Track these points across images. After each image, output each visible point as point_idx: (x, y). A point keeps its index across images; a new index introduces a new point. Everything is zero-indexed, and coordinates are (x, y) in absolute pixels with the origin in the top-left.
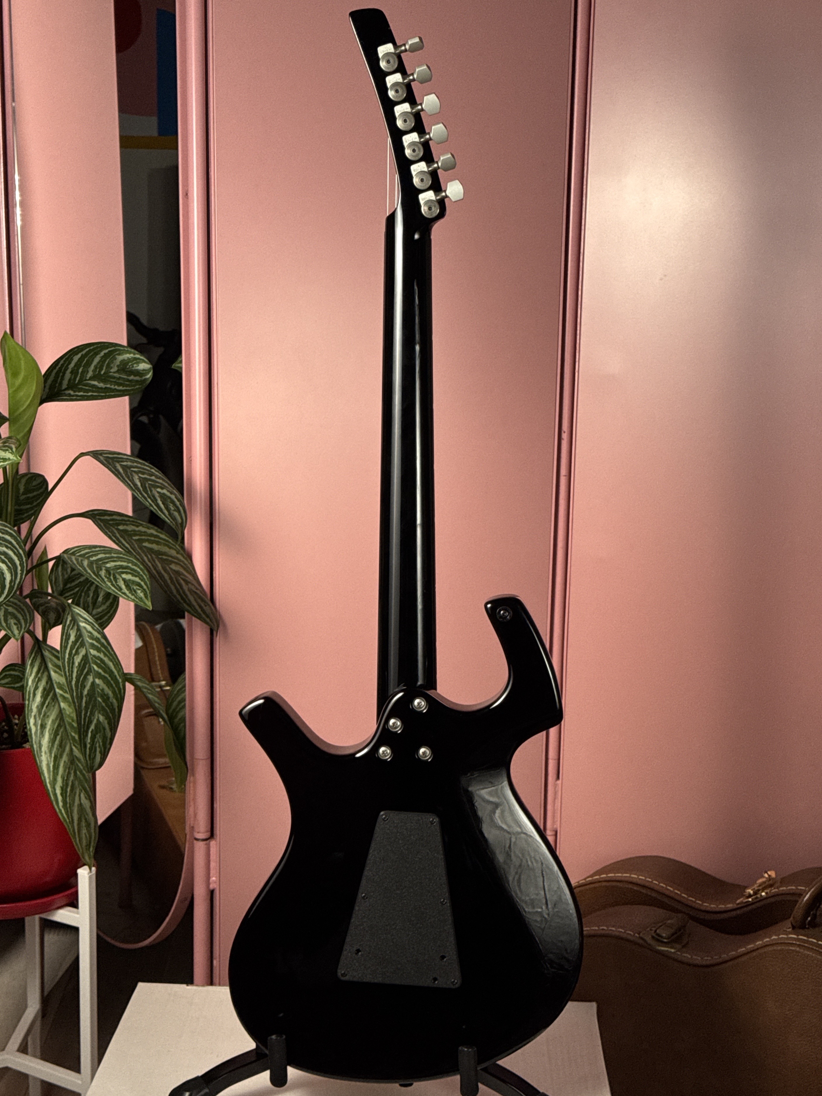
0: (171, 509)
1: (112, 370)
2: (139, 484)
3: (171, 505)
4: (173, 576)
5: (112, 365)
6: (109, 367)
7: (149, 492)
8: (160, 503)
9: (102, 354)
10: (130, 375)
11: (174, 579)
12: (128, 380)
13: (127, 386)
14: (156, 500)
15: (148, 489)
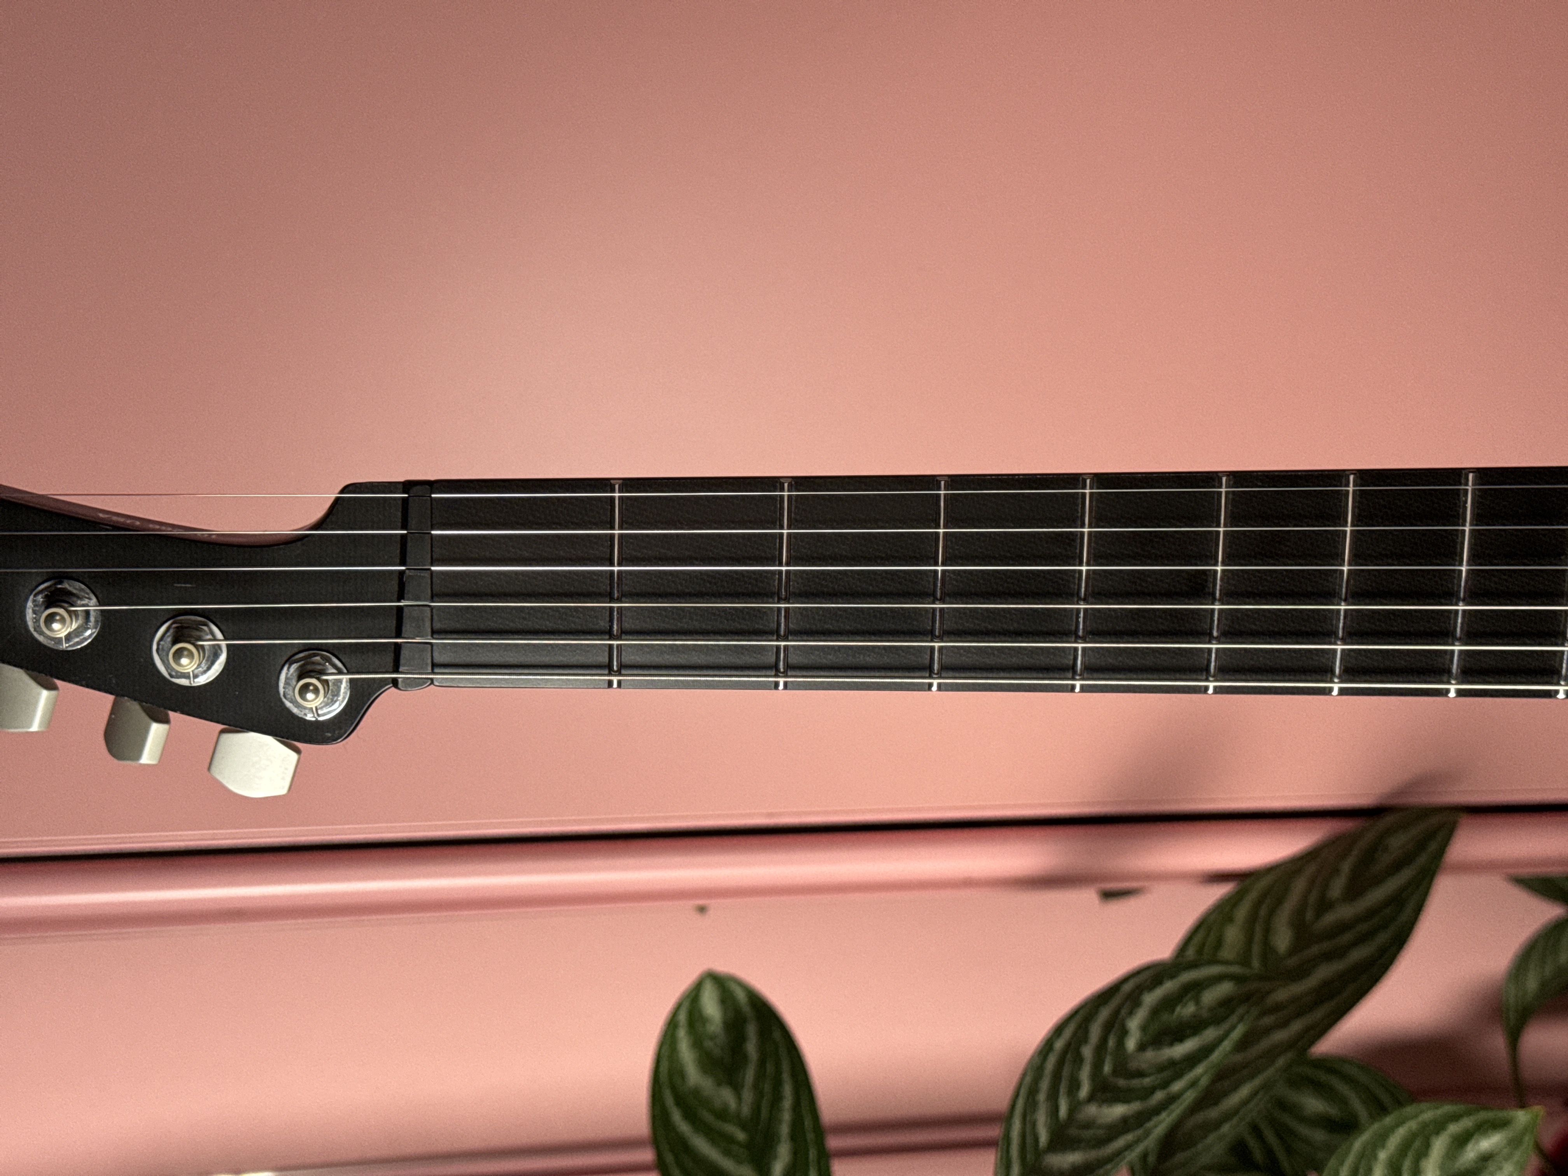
0: (1194, 1016)
1: (732, 1103)
2: (1118, 1111)
3: (1178, 1009)
4: (1315, 950)
5: (717, 1104)
6: (722, 1114)
7: (1147, 1081)
8: (1180, 1050)
9: (684, 1127)
10: (745, 1057)
11: (1326, 946)
12: (762, 1063)
13: (778, 1072)
14: (1172, 1063)
15: (1136, 1083)
